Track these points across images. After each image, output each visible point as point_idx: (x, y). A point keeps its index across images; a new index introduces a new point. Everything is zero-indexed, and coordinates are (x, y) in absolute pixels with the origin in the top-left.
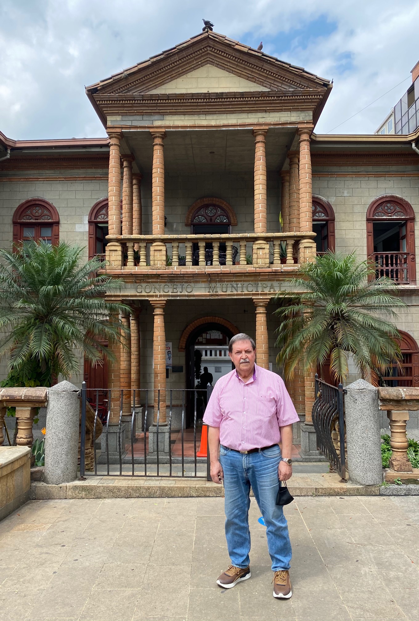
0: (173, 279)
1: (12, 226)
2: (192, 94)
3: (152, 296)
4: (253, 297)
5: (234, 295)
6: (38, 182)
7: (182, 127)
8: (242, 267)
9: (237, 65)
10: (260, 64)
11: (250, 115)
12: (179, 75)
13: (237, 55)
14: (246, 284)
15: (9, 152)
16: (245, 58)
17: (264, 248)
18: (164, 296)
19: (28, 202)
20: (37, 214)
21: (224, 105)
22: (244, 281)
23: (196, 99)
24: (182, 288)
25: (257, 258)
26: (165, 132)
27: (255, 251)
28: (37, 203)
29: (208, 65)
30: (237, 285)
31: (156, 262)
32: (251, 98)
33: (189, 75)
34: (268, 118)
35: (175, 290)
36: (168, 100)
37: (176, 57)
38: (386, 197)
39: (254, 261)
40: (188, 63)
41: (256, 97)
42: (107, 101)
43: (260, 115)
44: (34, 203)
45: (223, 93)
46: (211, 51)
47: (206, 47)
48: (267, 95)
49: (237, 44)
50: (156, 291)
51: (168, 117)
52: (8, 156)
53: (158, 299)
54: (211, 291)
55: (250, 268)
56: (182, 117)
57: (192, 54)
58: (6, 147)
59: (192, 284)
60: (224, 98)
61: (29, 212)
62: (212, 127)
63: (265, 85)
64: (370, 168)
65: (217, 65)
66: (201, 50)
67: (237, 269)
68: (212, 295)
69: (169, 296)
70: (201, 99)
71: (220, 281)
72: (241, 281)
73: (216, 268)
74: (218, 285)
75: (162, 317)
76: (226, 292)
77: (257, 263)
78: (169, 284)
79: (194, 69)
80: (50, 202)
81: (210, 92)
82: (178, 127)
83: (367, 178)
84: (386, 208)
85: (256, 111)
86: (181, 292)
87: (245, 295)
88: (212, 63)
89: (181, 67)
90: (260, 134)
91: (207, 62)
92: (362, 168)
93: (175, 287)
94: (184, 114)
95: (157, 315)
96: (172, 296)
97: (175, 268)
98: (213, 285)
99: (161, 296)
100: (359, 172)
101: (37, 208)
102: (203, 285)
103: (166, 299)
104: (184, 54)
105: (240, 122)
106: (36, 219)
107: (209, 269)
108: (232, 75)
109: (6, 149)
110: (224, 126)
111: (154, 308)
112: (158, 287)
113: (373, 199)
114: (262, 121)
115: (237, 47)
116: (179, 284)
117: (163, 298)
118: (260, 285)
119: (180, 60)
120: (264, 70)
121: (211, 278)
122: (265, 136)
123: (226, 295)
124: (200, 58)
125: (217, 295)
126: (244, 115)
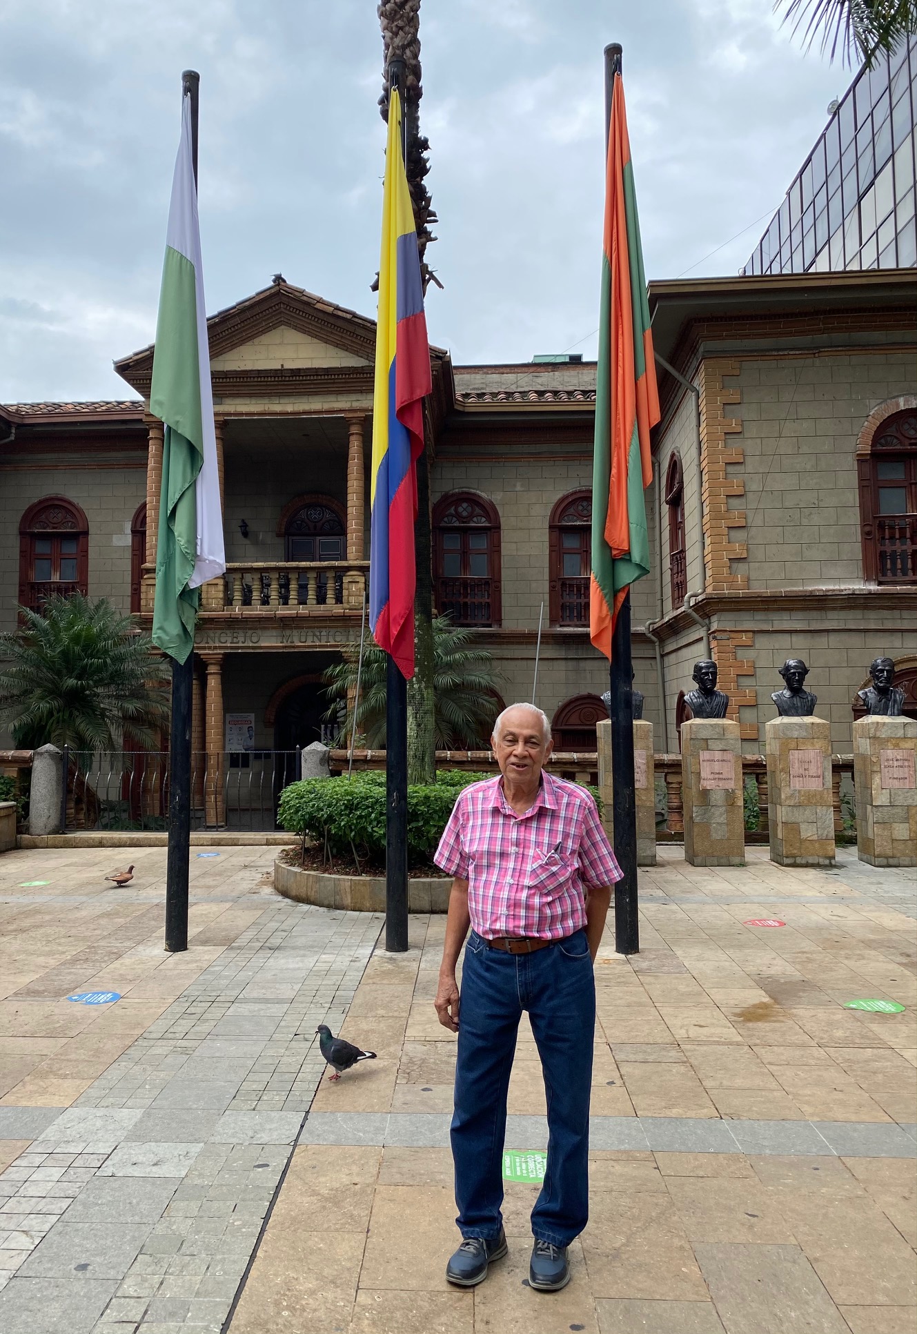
0: (232, 624)
1: (18, 538)
2: (258, 370)
3: (204, 648)
4: (342, 650)
5: (316, 647)
6: (56, 471)
7: (247, 414)
8: (331, 607)
9: (322, 329)
10: (351, 328)
11: (340, 398)
12: (243, 342)
13: (321, 315)
14: (333, 631)
15: (13, 431)
16: (332, 320)
17: (358, 582)
18: (220, 648)
19: (40, 502)
20: (55, 520)
21: (303, 384)
22: (330, 627)
23: (264, 377)
24: (245, 637)
25: (349, 596)
26: (226, 421)
27: (345, 586)
28: (57, 502)
29: (283, 327)
30: (320, 632)
31: (210, 600)
32: (338, 375)
33: (256, 341)
34: (365, 402)
35: (235, 639)
36: (226, 378)
37: (237, 320)
38: (580, 491)
39: (345, 599)
40: (254, 326)
41: (346, 374)
42: (143, 380)
43: (354, 397)
44: (50, 503)
45: (299, 369)
46: (286, 309)
47: (277, 304)
48: (360, 371)
49: (318, 302)
50: (209, 640)
51: (228, 401)
52: (13, 438)
53: (211, 652)
54: (285, 641)
55: (338, 610)
56: (247, 401)
57: (258, 314)
58: (9, 424)
59: (259, 632)
60: (303, 376)
61: (43, 516)
62: (288, 414)
63: (360, 354)
65: (296, 328)
66: (271, 308)
67: (321, 610)
68: (285, 647)
69: (227, 648)
70: (271, 377)
71: (297, 628)
72: (325, 627)
73: (293, 609)
74: (295, 632)
75: (219, 677)
76: (305, 642)
77: (348, 602)
78: (228, 632)
79: (263, 332)
80: (75, 501)
81: (286, 367)
82: (242, 414)
83: (552, 463)
84: (580, 508)
85: (349, 392)
86: (243, 643)
87: (331, 646)
88: (288, 324)
89: (244, 331)
90: (354, 424)
91: (280, 323)
92: (544, 448)
93: (235, 635)
94: (250, 396)
95: (211, 674)
96: (231, 648)
97: (237, 610)
98: (288, 632)
99: (215, 648)
100: (539, 453)
101: (56, 510)
102: (274, 633)
103: (222, 652)
104: (248, 314)
105: (326, 406)
106: (54, 528)
107: (283, 611)
108: (316, 341)
109: (10, 427)
110: (304, 413)
111: (207, 665)
112: (212, 635)
114: (356, 405)
115: (319, 306)
116: (240, 631)
117: (218, 651)
118: (351, 633)
119: (243, 322)
120: (357, 335)
121: (285, 623)
122: (362, 425)
123: (305, 647)
124: (271, 318)
125: (293, 647)
126: (332, 398)
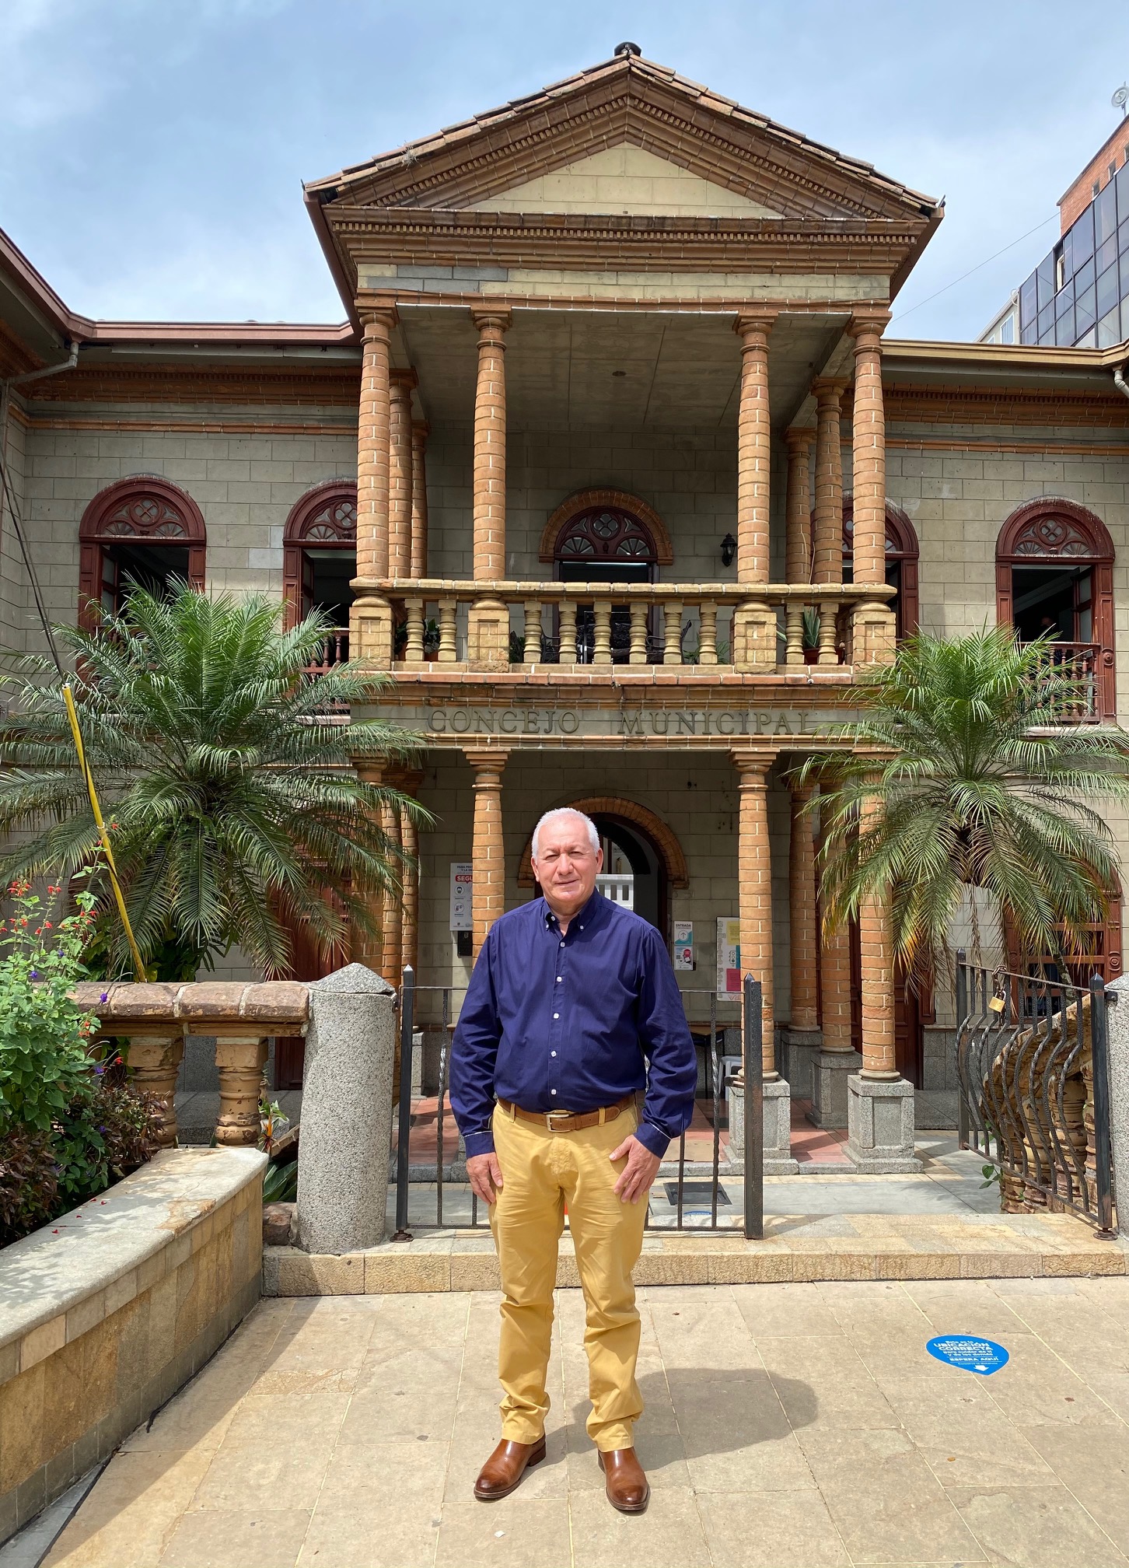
0: (528, 695)
1: (78, 548)
2: (586, 216)
3: (472, 741)
4: (735, 749)
5: (684, 742)
6: (150, 435)
7: (555, 302)
8: (708, 670)
9: (702, 150)
10: (761, 149)
11: (732, 280)
12: (550, 166)
13: (704, 121)
14: (716, 713)
15: (75, 350)
16: (724, 131)
17: (764, 623)
18: (504, 741)
19: (121, 486)
20: (146, 520)
21: (665, 249)
22: (711, 705)
23: (595, 231)
24: (551, 721)
25: (746, 649)
26: (511, 313)
27: (739, 630)
28: (147, 489)
29: (626, 145)
30: (693, 715)
31: (483, 651)
32: (735, 234)
33: (576, 167)
34: (779, 290)
35: (531, 725)
36: (522, 229)
37: (546, 120)
38: (1046, 504)
39: (738, 655)
40: (574, 137)
41: (749, 234)
42: (360, 224)
43: (756, 280)
44: (138, 488)
45: (664, 218)
46: (635, 108)
47: (621, 98)
48: (777, 228)
49: (703, 94)
50: (483, 727)
51: (519, 275)
52: (73, 362)
53: (487, 749)
54: (626, 730)
55: (727, 674)
56: (556, 277)
57: (585, 113)
58: (67, 337)
59: (577, 712)
60: (668, 233)
61: (124, 513)
62: (633, 304)
63: (771, 203)
64: (1006, 430)
65: (650, 147)
66: (610, 103)
67: (692, 674)
68: (628, 742)
69: (516, 741)
70: (608, 231)
71: (652, 705)
72: (702, 705)
73: (638, 671)
74: (645, 714)
75: (497, 795)
76: (664, 733)
77: (746, 661)
78: (517, 711)
79: (589, 152)
80: (183, 488)
81: (631, 213)
82: (545, 301)
83: (998, 456)
84: (1044, 531)
85: (748, 270)
86: (547, 732)
87: (714, 742)
88: (636, 139)
89: (555, 145)
90: (754, 330)
91: (622, 137)
92: (987, 430)
93: (532, 717)
94: (562, 267)
95: (484, 790)
96: (525, 741)
97: (533, 669)
98: (631, 714)
99: (494, 741)
100: (979, 439)
101: (147, 504)
102: (606, 715)
103: (508, 749)
104: (566, 112)
105: (705, 295)
106: (142, 533)
107: (622, 674)
108: (686, 173)
109: (68, 343)
110: (663, 304)
111: (477, 773)
112: (488, 716)
113: (1012, 509)
114: (761, 295)
115: (703, 101)
116: (542, 711)
117: (500, 748)
118: (752, 717)
119: (555, 126)
120: (772, 164)
121: (629, 696)
122: (767, 334)
123: (664, 742)
124: (606, 124)
125: (643, 742)
126: (716, 279)
